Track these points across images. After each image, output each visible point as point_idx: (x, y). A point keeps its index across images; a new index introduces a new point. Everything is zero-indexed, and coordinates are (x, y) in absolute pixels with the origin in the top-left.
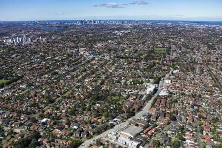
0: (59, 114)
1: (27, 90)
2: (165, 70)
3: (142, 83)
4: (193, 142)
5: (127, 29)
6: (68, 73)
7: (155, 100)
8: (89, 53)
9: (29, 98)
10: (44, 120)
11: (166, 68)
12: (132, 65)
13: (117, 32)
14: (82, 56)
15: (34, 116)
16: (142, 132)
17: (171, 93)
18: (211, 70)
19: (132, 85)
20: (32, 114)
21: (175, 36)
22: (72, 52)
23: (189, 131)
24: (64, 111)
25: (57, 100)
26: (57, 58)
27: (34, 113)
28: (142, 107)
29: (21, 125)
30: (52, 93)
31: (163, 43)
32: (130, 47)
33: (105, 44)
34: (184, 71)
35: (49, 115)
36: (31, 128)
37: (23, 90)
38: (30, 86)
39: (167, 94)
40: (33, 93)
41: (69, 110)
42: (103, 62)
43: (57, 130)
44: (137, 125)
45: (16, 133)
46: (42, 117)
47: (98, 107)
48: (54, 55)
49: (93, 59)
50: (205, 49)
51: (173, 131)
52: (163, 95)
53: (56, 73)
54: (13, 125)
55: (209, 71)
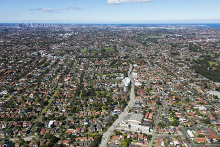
0: (61, 114)
1: (11, 96)
2: (126, 65)
3: (115, 77)
4: (185, 119)
5: (70, 32)
6: (43, 74)
7: (136, 90)
8: (52, 55)
9: (20, 104)
11: (126, 63)
13: (61, 35)
14: (45, 58)
15: (36, 120)
16: (144, 117)
17: (143, 83)
18: (158, 63)
19: (107, 80)
20: (33, 119)
21: (114, 37)
22: (33, 55)
23: (177, 111)
24: (64, 111)
25: (50, 101)
26: (21, 61)
27: (35, 118)
28: (128, 97)
29: (28, 132)
30: (41, 95)
31: (109, 44)
32: (83, 48)
33: (59, 46)
34: (140, 65)
35: (52, 117)
36: (41, 133)
37: (6, 97)
38: (12, 92)
39: (141, 84)
40: (19, 98)
41: (69, 109)
42: (69, 62)
43: (70, 129)
44: (136, 112)
45: (28, 142)
47: (93, 102)
48: (16, 58)
49: (58, 60)
50: (142, 46)
51: (166, 113)
52: (138, 85)
53: (31, 76)
54: (19, 134)
55: (157, 63)
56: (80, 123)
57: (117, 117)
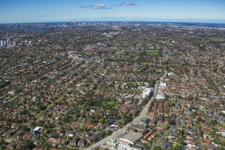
0: (52, 121)
1: (15, 97)
2: (159, 73)
3: (137, 86)
4: (194, 146)
5: (116, 31)
6: (58, 77)
7: (152, 104)
8: (79, 57)
9: (19, 105)
10: (37, 129)
11: (160, 71)
12: (125, 68)
13: (105, 34)
14: (71, 59)
15: (25, 124)
16: (142, 138)
17: (167, 97)
18: (205, 72)
19: (126, 89)
20: (23, 122)
21: (166, 38)
22: (60, 55)
24: (57, 118)
25: (49, 107)
26: (45, 62)
27: (26, 121)
28: (139, 112)
29: (12, 134)
30: (43, 99)
31: (155, 45)
32: (121, 50)
33: (94, 46)
34: (178, 74)
35: (42, 123)
36: (23, 137)
37: (12, 97)
38: (19, 92)
39: (164, 98)
40: (22, 100)
41: (63, 117)
42: (93, 65)
43: (52, 139)
44: (136, 131)
45: (7, 144)
46: (34, 125)
47: (93, 113)
48: (42, 58)
49: (83, 62)
50: (197, 51)
51: (174, 135)
52: (160, 98)
53: (45, 78)
54: (4, 135)
55: (203, 73)
56: (66, 134)
57: (110, 133)
